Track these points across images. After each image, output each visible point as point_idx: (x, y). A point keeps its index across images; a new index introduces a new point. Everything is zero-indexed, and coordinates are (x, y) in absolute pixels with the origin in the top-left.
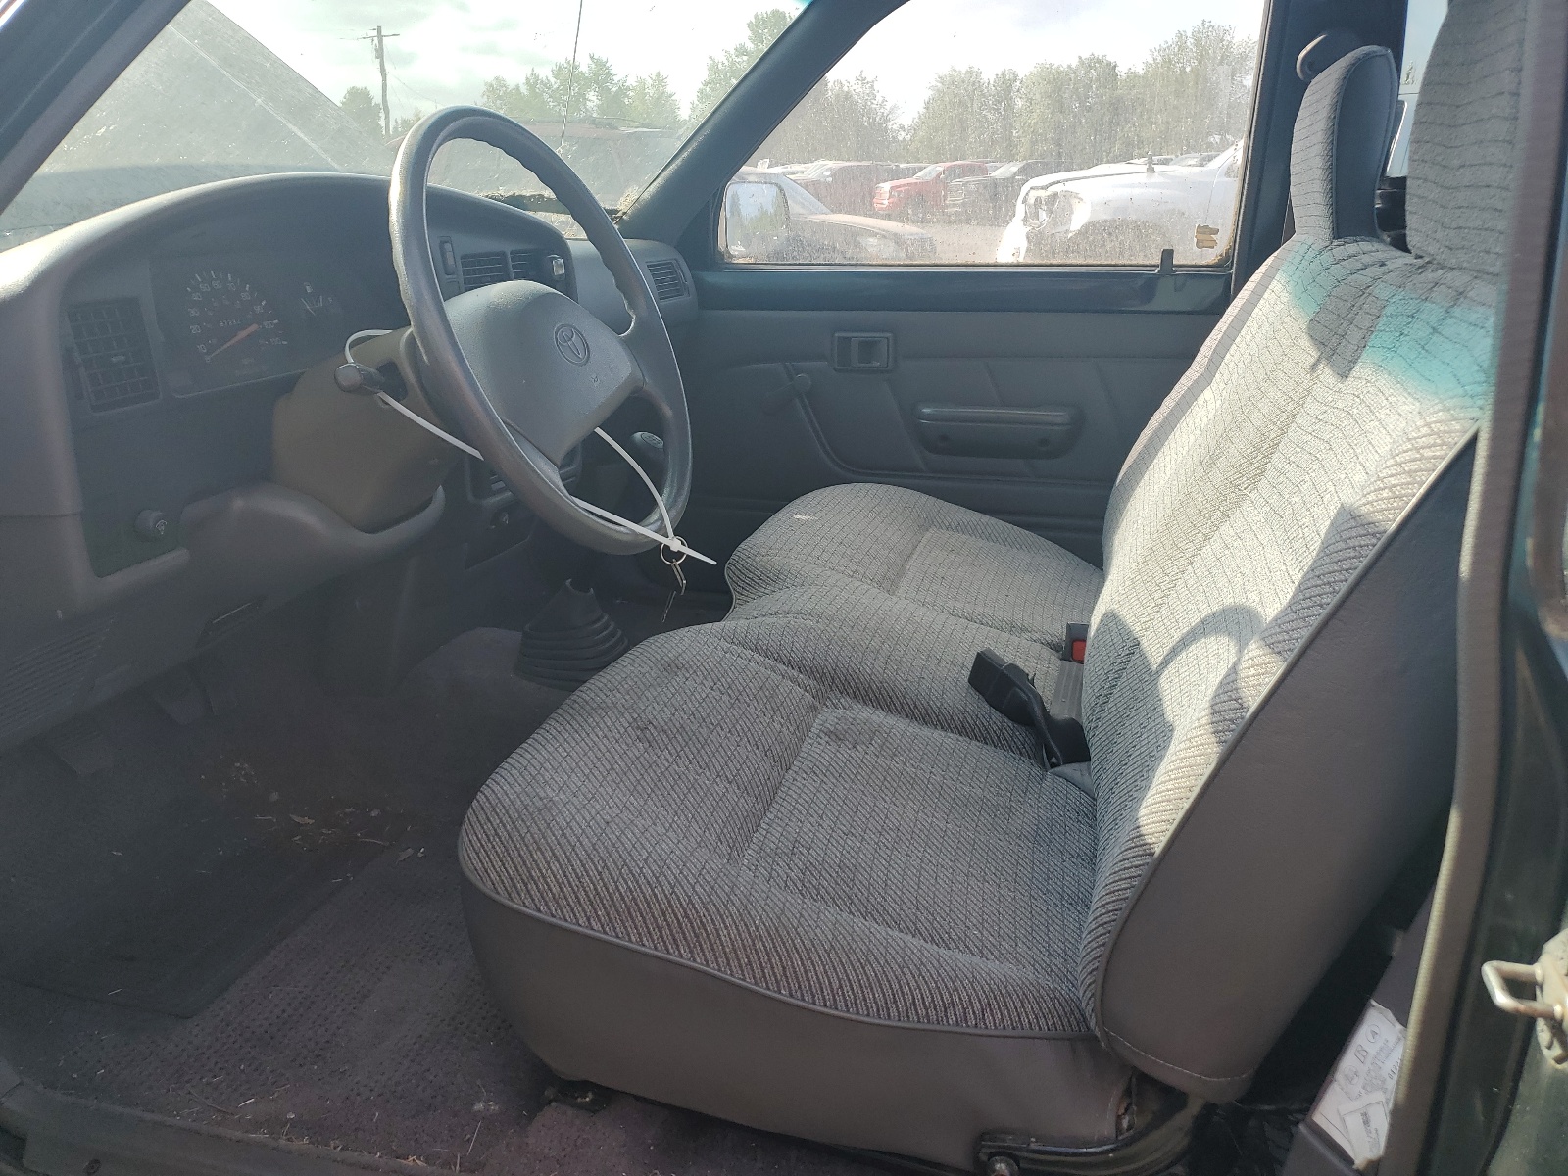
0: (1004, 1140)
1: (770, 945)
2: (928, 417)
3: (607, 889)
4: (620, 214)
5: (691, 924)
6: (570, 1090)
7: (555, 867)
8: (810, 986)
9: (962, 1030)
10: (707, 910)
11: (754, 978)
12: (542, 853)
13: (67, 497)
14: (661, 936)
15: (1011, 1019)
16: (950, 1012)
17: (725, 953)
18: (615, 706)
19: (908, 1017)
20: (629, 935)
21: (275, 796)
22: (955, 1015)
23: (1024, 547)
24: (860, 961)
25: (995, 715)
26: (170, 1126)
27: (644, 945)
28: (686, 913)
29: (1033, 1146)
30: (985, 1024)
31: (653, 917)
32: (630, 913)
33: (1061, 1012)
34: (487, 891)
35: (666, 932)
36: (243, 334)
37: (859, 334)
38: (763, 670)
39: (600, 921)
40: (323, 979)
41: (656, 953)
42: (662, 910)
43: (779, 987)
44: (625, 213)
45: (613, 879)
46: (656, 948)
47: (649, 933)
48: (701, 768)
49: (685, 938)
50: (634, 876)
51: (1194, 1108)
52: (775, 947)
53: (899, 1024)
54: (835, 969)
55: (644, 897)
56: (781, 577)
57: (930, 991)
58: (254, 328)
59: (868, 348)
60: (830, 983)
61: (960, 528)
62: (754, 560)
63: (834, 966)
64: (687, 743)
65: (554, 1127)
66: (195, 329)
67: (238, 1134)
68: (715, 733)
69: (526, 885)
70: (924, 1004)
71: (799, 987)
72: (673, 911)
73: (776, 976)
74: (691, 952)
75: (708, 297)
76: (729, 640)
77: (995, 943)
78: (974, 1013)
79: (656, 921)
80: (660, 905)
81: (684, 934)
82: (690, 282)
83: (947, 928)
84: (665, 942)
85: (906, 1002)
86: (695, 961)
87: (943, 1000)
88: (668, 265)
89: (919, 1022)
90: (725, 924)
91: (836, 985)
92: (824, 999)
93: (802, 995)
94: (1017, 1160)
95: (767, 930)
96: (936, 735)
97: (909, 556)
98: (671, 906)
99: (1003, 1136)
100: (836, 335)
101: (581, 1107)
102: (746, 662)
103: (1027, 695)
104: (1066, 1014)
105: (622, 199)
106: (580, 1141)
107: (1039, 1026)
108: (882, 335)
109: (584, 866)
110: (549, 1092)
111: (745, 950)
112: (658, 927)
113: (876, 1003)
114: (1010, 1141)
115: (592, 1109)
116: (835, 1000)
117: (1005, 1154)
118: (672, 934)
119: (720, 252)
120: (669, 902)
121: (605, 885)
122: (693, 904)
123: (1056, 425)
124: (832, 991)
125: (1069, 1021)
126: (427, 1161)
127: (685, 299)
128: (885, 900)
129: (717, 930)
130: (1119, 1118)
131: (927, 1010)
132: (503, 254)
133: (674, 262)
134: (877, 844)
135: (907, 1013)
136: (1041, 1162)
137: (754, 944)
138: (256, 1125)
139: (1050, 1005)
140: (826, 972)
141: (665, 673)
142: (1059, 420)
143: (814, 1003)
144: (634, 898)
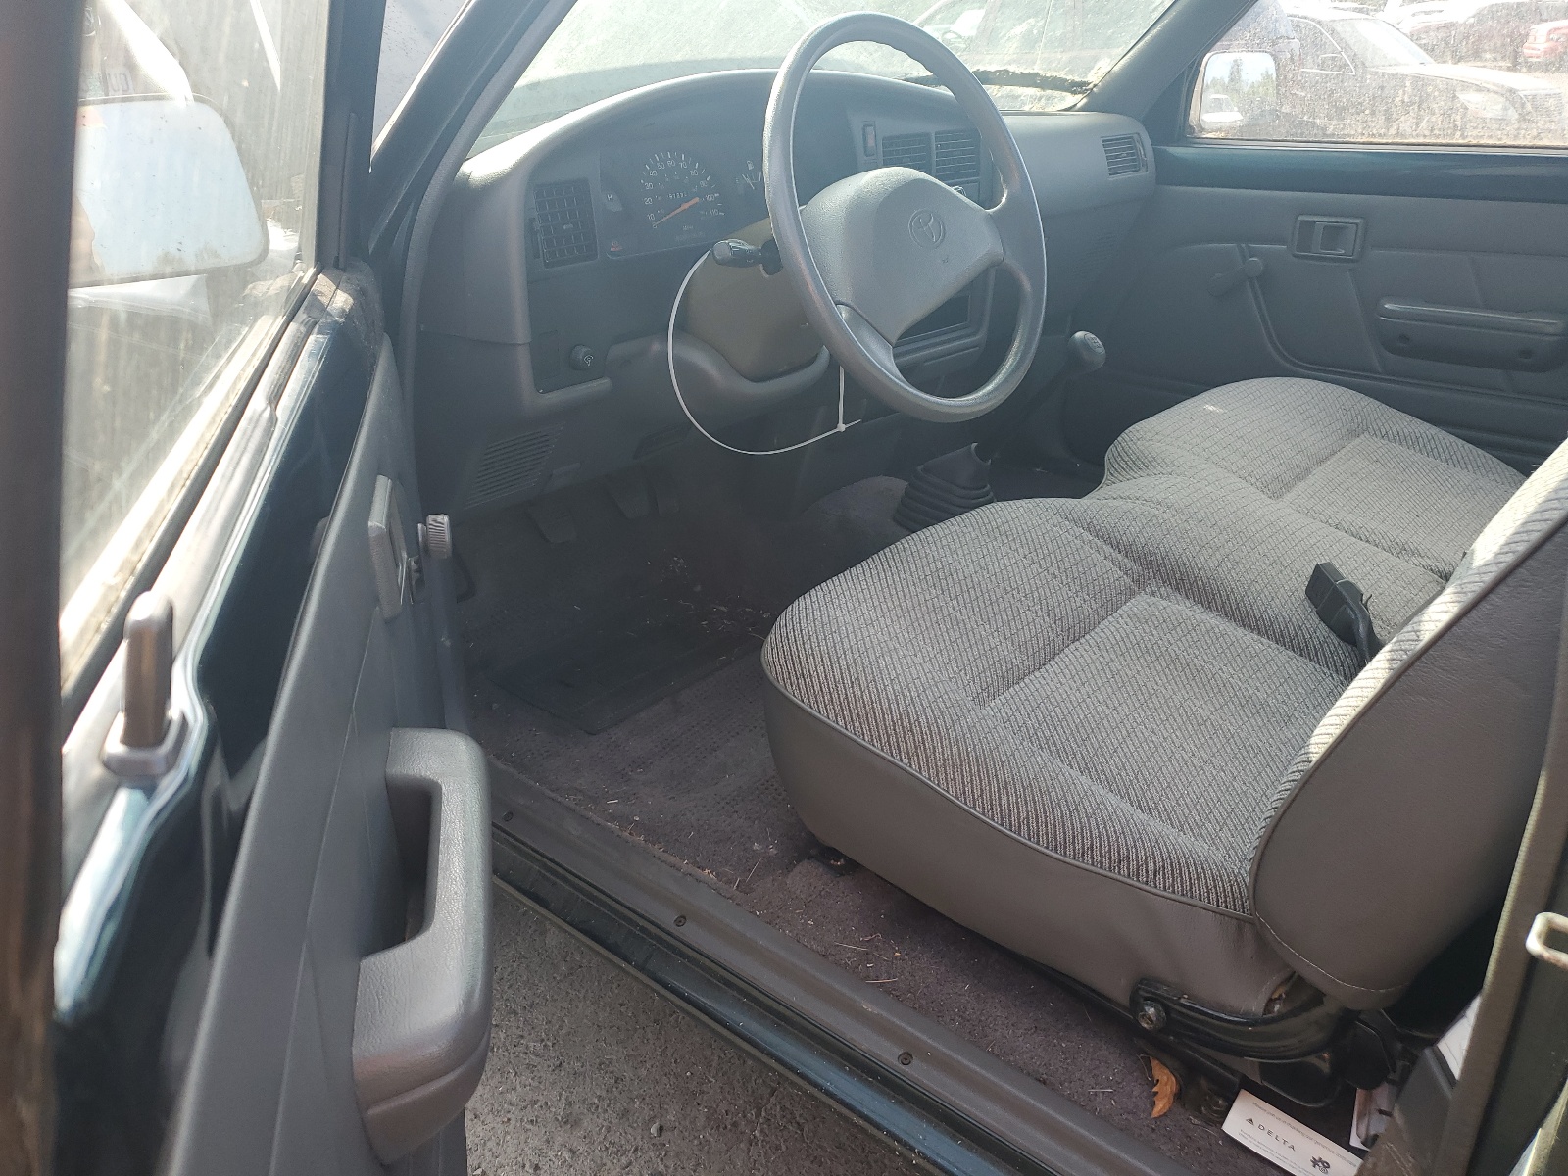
0: (1158, 989)
1: (975, 769)
2: (1390, 314)
3: (854, 696)
4: (1091, 86)
5: (914, 736)
6: (825, 854)
7: (821, 669)
8: (1001, 810)
9: (1131, 882)
10: (930, 729)
11: (956, 792)
12: (814, 658)
13: (522, 332)
14: (888, 741)
15: (1182, 886)
16: (1124, 864)
17: (936, 766)
18: (926, 557)
19: (1084, 859)
20: (863, 735)
21: (698, 588)
22: (1128, 869)
23: (1470, 468)
24: (1051, 802)
25: (1323, 630)
26: (559, 802)
27: (873, 745)
28: (911, 728)
29: (1182, 1001)
30: (1155, 884)
31: (885, 725)
32: (867, 718)
33: (1237, 895)
34: (771, 678)
35: (893, 740)
36: (686, 206)
37: (1325, 219)
38: (1087, 548)
39: (844, 719)
40: (689, 730)
41: (882, 753)
42: (893, 721)
43: (975, 804)
44: (1095, 86)
45: (861, 689)
46: (882, 750)
47: (879, 736)
48: (982, 620)
49: (907, 748)
50: (877, 690)
51: (1329, 1008)
52: (979, 771)
53: (1073, 862)
54: (1026, 803)
55: (882, 708)
56: (1154, 463)
57: (1109, 842)
58: (697, 199)
59: (1334, 233)
60: (1019, 813)
61: (1400, 439)
62: (1135, 444)
63: (1026, 800)
64: (977, 597)
65: (806, 878)
66: (648, 201)
67: (599, 820)
68: (1010, 595)
69: (797, 679)
70: (1101, 852)
71: (991, 809)
72: (902, 724)
73: (973, 795)
74: (910, 758)
75: (1170, 172)
76: (1064, 515)
77: (1199, 822)
78: (1147, 872)
79: (886, 729)
80: (892, 718)
81: (906, 743)
82: (1150, 156)
83: (1157, 799)
84: (890, 747)
85: (1083, 844)
86: (911, 766)
87: (1119, 854)
88: (1129, 140)
89: (1092, 865)
90: (941, 743)
91: (1023, 815)
92: (1011, 824)
93: (993, 816)
94: (1167, 1009)
95: (977, 758)
96: (1249, 637)
97: (1321, 461)
98: (901, 719)
99: (1159, 985)
100: (1300, 218)
101: (831, 867)
102: (1070, 538)
103: (1355, 613)
104: (1241, 897)
105: (1093, 72)
106: (823, 893)
107: (1209, 900)
108: (1352, 221)
109: (842, 674)
110: (813, 852)
111: (953, 767)
112: (887, 733)
113: (1056, 839)
114: (1163, 991)
115: (840, 872)
116: (1020, 827)
117: (1154, 999)
118: (897, 742)
119: (1191, 127)
120: (900, 716)
121: (853, 692)
122: (919, 723)
123: (1547, 334)
124: (1019, 820)
125: (1242, 904)
126: (717, 876)
127: (1141, 174)
128: (1107, 763)
129: (934, 747)
130: (1271, 1001)
131: (1102, 857)
132: (928, 135)
133: (1135, 136)
134: (1127, 716)
135: (1083, 855)
136: (1192, 1018)
137: (962, 765)
138: (612, 818)
139: (1227, 886)
140: (1017, 803)
141: (986, 537)
142: (1551, 330)
143: (1002, 825)
144: (873, 707)
